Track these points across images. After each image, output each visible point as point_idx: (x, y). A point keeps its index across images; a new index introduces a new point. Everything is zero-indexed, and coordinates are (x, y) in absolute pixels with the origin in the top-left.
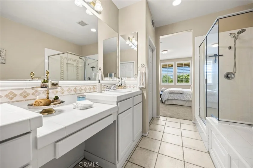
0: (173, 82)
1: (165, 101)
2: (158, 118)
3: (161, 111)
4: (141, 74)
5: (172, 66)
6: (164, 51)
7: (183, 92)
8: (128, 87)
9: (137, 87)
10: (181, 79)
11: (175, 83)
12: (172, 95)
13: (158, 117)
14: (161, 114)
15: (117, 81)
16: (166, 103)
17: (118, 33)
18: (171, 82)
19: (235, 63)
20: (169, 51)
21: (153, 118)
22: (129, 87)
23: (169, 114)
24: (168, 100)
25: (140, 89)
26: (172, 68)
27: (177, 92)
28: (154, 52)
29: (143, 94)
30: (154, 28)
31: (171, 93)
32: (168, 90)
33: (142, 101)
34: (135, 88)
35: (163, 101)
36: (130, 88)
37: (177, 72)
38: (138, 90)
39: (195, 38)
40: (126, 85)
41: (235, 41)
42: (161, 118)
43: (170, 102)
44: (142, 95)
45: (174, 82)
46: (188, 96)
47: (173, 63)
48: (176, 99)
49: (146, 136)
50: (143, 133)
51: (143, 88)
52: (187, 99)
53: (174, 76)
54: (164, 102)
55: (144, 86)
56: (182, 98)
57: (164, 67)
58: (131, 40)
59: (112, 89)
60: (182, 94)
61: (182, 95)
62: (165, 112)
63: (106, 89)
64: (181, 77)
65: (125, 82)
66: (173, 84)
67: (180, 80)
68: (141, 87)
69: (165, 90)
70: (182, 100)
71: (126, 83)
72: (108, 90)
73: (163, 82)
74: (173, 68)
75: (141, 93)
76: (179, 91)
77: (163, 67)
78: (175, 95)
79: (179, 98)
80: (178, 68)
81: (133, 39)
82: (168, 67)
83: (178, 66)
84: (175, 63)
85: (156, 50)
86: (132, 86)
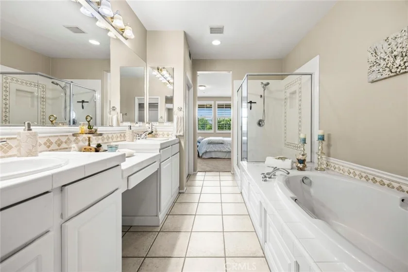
0: (211, 128)
1: (203, 154)
2: (195, 175)
3: (198, 167)
4: (178, 118)
5: (210, 107)
6: (202, 86)
7: (223, 141)
8: (160, 135)
9: (173, 135)
10: (223, 124)
11: (215, 131)
12: (212, 145)
13: (195, 173)
14: (198, 170)
15: (146, 126)
16: (204, 157)
17: (146, 62)
18: (209, 128)
19: (264, 110)
20: (207, 86)
21: (189, 176)
22: (162, 134)
23: (208, 169)
24: (206, 152)
25: (177, 137)
26: (211, 110)
27: (217, 142)
28: (190, 91)
29: (180, 143)
30: (191, 61)
31: (210, 143)
32: (207, 139)
33: (179, 152)
34: (170, 136)
35: (200, 155)
36: (163, 136)
37: (217, 115)
38: (174, 138)
39: (234, 81)
40: (157, 133)
41: (264, 91)
42: (199, 174)
43: (208, 156)
44: (178, 144)
45: (213, 128)
46: (229, 147)
47: (212, 103)
48: (216, 150)
49: (183, 193)
50: (179, 190)
51: (180, 136)
52: (227, 149)
53: (213, 121)
54: (201, 157)
55: (181, 134)
56: (222, 149)
57: (201, 107)
58: (161, 70)
59: (142, 137)
60: (222, 143)
61: (223, 145)
62: (203, 167)
63: (136, 137)
64: (222, 123)
65: (156, 129)
66: (212, 131)
67: (221, 127)
68: (178, 134)
69: (203, 139)
70: (223, 152)
71: (158, 130)
72: (139, 139)
73: (199, 129)
74: (213, 109)
75: (177, 141)
76: (220, 140)
77: (199, 108)
78: (214, 145)
79: (219, 149)
80: (218, 110)
81: (163, 70)
82: (206, 108)
83: (218, 108)
84: (215, 104)
85: (192, 88)
86: (165, 133)
